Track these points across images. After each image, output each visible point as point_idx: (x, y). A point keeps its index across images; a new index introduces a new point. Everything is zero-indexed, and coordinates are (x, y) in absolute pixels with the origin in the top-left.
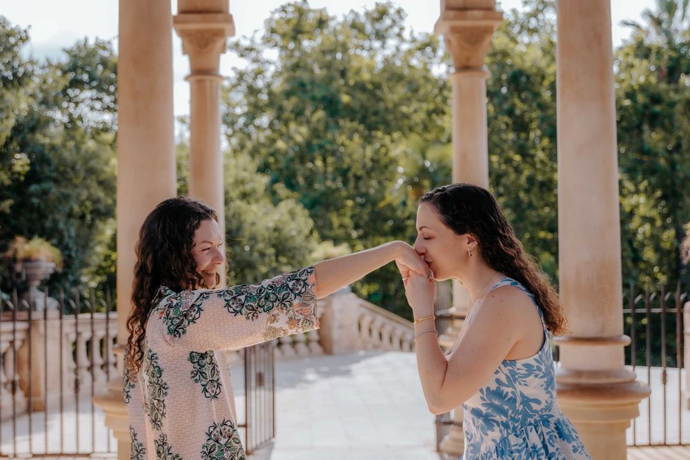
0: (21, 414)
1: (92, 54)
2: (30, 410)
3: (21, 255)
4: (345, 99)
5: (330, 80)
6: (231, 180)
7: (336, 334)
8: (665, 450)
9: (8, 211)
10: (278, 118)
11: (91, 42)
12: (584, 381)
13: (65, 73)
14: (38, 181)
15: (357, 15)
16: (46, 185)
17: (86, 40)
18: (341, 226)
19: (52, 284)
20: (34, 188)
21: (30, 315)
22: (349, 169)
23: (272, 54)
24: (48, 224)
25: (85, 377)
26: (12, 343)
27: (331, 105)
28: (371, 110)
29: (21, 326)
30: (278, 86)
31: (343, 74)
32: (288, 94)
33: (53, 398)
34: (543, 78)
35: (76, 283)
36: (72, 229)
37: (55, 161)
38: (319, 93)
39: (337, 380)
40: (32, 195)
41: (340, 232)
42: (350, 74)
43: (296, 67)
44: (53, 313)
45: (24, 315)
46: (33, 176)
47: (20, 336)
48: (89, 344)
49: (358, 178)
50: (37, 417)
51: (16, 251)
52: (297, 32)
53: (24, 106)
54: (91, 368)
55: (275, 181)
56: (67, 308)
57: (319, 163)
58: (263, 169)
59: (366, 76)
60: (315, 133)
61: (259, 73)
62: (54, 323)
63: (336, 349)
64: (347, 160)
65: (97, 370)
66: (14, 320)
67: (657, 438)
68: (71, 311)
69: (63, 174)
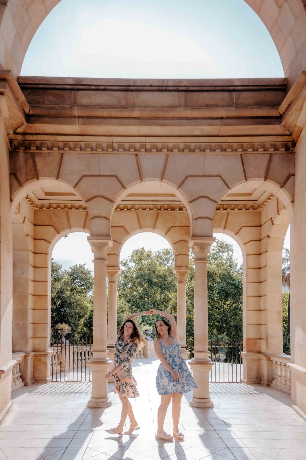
0: (58, 373)
1: (78, 269)
2: (61, 372)
3: (60, 328)
4: (155, 280)
5: (150, 274)
6: (118, 307)
7: (148, 352)
8: (232, 384)
9: (55, 316)
10: (134, 285)
11: (78, 266)
12: (198, 361)
13: (71, 276)
14: (63, 307)
15: (160, 253)
16: (65, 309)
17: (77, 265)
18: (153, 319)
19: (68, 337)
20: (62, 309)
21: (61, 345)
22: (155, 302)
23: (132, 265)
24: (66, 320)
25: (80, 361)
26: (57, 352)
27: (150, 282)
28: (163, 284)
29: (59, 348)
30: (134, 276)
31: (154, 272)
32: (137, 278)
33: (67, 368)
34: (216, 274)
35: (74, 336)
36: (72, 320)
37: (68, 301)
38: (146, 278)
39: (148, 365)
40: (62, 311)
41: (153, 322)
42: (157, 272)
43: (140, 269)
44: (68, 344)
45: (60, 345)
46: (62, 306)
47: (59, 351)
48: (81, 353)
49: (158, 305)
50: (63, 374)
51: (58, 327)
52: (140, 259)
53: (60, 287)
54: (81, 360)
55: (132, 305)
56: (71, 343)
57: (146, 299)
58: (129, 301)
59: (162, 273)
60: (145, 290)
61: (128, 272)
62: (68, 347)
63: (148, 357)
64: (155, 299)
65: (83, 360)
66: (57, 346)
67: (230, 380)
68: (72, 344)
69: (71, 305)
